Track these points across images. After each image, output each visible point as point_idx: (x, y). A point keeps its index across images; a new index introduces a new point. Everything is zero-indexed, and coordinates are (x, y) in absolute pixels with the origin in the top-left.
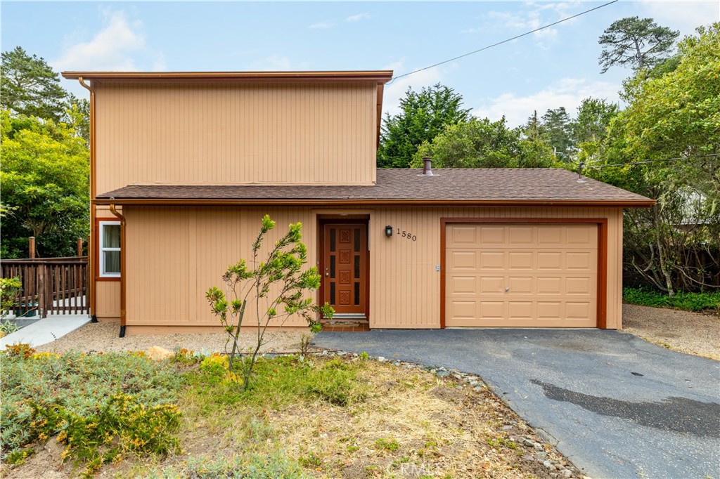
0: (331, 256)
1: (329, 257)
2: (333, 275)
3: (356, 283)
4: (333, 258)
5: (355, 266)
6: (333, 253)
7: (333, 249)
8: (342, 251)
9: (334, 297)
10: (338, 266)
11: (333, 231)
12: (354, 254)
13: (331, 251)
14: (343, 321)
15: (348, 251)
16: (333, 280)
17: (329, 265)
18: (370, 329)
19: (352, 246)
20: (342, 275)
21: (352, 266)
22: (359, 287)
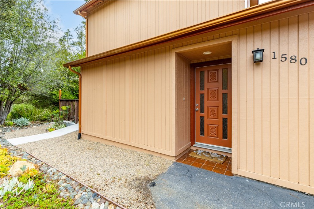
0: (201, 94)
1: (199, 95)
2: (202, 111)
3: (223, 118)
4: (202, 95)
5: (223, 103)
6: (202, 92)
7: (202, 88)
8: (210, 90)
9: (204, 129)
10: (206, 103)
11: (202, 73)
12: (221, 91)
13: (201, 89)
14: (210, 152)
15: (216, 89)
16: (202, 114)
17: (199, 101)
18: (233, 175)
19: (220, 85)
20: (210, 111)
21: (220, 103)
22: (227, 122)
